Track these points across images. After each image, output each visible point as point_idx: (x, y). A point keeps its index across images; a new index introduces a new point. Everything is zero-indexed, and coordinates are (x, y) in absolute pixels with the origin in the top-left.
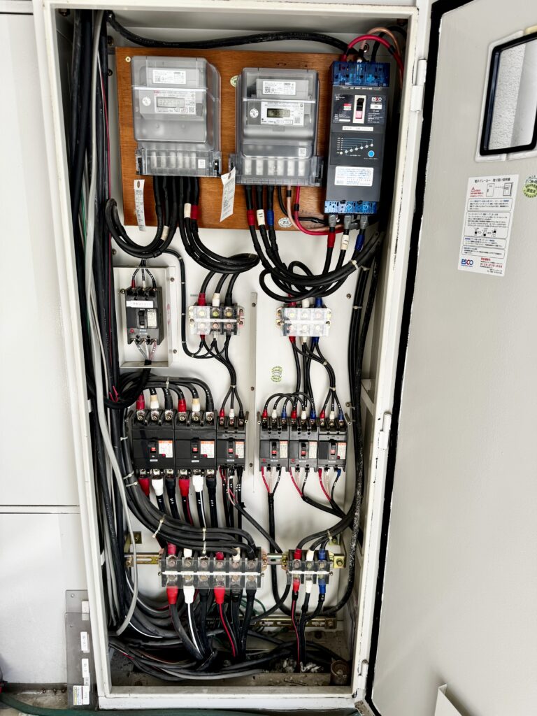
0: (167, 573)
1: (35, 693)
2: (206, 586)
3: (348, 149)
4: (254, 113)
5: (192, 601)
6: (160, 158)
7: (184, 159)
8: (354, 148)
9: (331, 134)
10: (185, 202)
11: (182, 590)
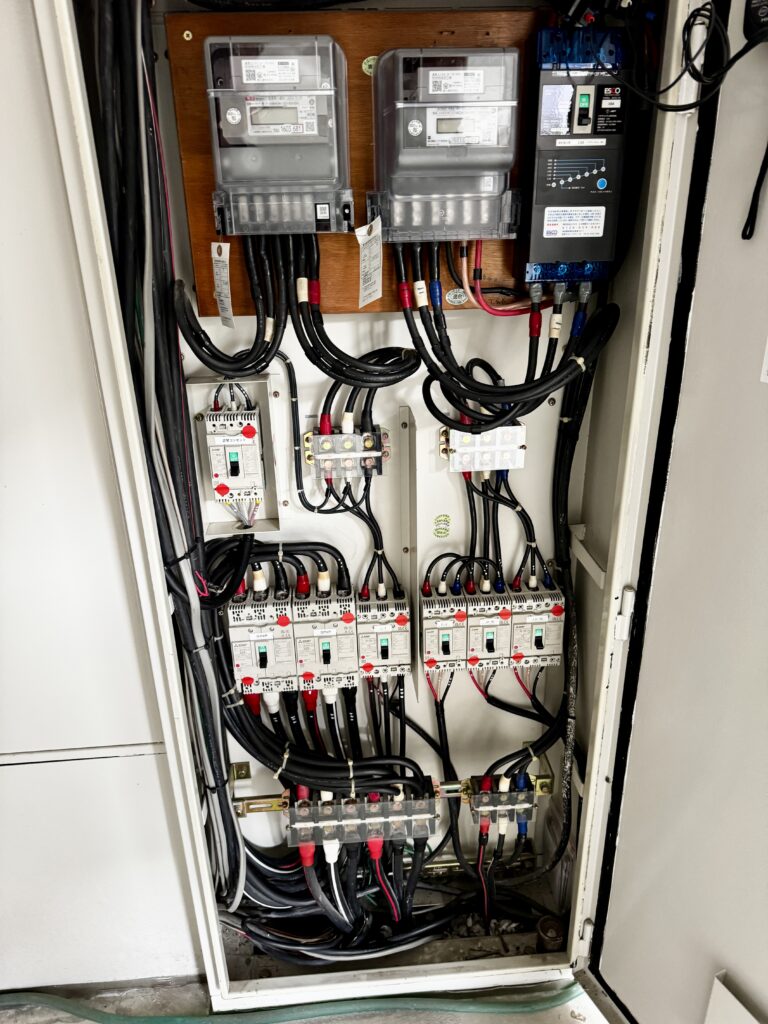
0: (298, 826)
1: (116, 995)
2: (357, 839)
3: (566, 178)
4: (415, 128)
5: (335, 859)
6: (253, 206)
7: (291, 205)
8: (574, 175)
9: (537, 153)
10: (298, 275)
11: (322, 847)
